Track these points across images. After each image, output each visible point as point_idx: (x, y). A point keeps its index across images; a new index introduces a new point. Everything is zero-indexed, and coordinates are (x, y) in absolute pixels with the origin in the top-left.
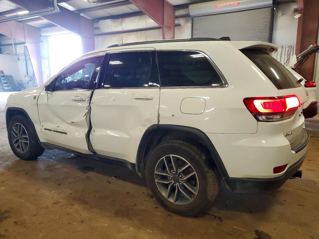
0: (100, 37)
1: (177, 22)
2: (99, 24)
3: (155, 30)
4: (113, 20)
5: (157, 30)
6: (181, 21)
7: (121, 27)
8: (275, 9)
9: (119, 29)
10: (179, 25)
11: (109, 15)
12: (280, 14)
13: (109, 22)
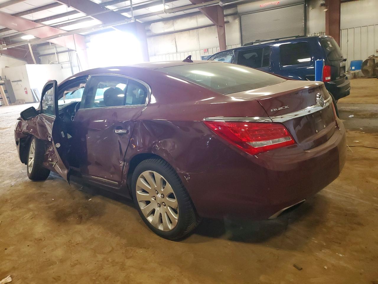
0: (152, 39)
1: (225, 20)
2: (150, 26)
3: (206, 28)
4: (165, 22)
5: (208, 28)
6: (230, 19)
7: (173, 27)
8: (307, 5)
9: (171, 29)
10: (228, 22)
11: (161, 18)
12: (310, 8)
13: (160, 24)
